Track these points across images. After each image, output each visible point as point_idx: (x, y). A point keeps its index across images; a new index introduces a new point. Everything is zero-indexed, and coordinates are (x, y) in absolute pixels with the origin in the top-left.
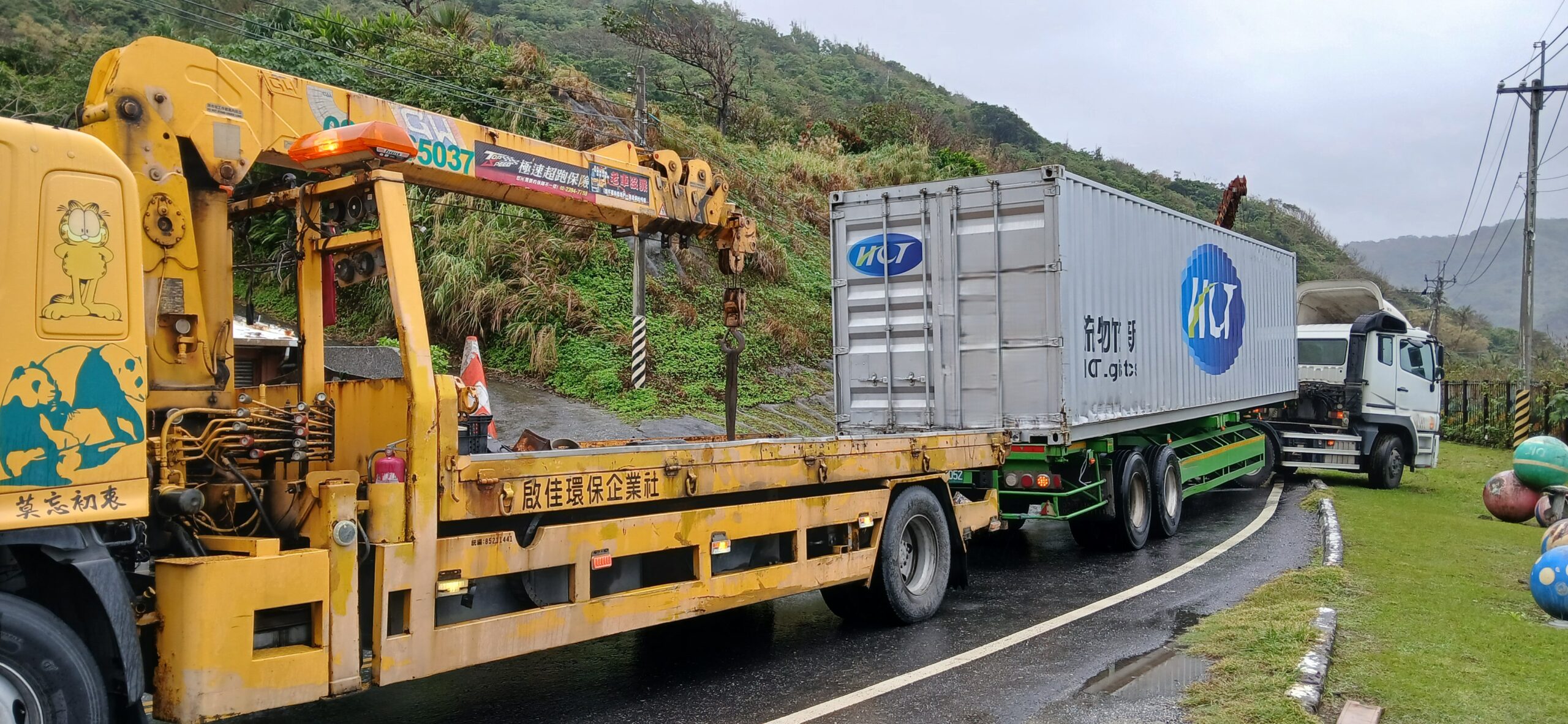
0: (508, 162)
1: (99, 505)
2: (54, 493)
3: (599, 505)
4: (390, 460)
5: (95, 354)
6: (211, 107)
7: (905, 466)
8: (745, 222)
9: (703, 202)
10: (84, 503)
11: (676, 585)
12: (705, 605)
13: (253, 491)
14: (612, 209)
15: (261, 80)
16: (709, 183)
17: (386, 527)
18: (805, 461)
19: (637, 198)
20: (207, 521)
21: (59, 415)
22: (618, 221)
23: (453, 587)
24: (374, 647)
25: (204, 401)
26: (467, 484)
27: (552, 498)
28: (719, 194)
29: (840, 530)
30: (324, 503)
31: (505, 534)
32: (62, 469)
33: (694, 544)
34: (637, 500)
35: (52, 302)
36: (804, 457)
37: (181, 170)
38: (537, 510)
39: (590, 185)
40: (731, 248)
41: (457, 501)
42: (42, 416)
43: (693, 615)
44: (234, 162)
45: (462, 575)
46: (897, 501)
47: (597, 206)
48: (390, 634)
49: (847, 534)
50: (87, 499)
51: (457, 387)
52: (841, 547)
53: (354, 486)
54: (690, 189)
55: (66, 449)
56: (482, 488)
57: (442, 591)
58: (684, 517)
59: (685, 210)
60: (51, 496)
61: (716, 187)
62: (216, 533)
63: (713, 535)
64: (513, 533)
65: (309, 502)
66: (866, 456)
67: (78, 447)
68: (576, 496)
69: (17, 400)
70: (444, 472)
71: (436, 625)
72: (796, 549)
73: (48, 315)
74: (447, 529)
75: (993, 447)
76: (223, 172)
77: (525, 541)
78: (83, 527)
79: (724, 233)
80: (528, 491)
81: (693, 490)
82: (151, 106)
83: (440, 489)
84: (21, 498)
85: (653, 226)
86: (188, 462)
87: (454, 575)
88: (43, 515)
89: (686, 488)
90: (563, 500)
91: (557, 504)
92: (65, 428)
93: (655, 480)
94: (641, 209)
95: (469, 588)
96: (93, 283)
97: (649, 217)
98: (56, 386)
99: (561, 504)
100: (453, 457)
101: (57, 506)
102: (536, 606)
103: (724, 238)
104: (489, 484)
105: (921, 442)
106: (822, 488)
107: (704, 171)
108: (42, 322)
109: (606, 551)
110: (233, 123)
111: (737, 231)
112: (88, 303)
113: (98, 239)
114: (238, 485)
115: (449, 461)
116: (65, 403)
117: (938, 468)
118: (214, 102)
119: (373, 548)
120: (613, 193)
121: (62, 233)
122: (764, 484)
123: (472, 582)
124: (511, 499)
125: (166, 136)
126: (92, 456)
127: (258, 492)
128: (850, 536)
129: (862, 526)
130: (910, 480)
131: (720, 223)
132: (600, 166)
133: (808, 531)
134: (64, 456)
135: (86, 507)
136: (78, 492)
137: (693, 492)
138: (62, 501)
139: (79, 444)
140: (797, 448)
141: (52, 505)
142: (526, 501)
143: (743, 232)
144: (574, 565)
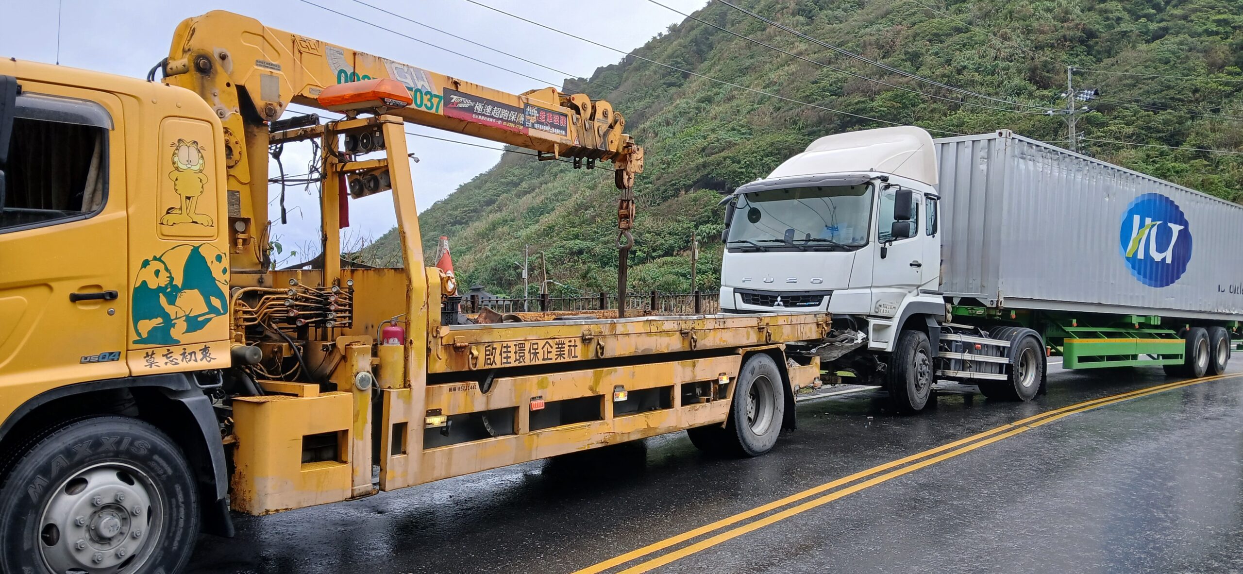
0: (467, 104)
1: (199, 358)
2: (168, 350)
3: (536, 363)
4: (394, 329)
5: (196, 250)
6: (260, 63)
7: (753, 338)
8: (636, 149)
9: (606, 134)
10: (189, 357)
11: (589, 423)
12: (609, 438)
13: (296, 349)
14: (540, 139)
15: (294, 42)
16: (610, 120)
17: (392, 378)
18: (681, 334)
19: (558, 131)
20: (261, 369)
21: (172, 292)
22: (543, 148)
23: (436, 421)
24: (382, 463)
25: (255, 282)
26: (447, 347)
27: (504, 358)
28: (618, 128)
29: (705, 385)
30: (349, 360)
31: (472, 383)
32: (175, 333)
33: (601, 394)
34: (562, 360)
35: (168, 213)
36: (681, 331)
37: (238, 110)
38: (494, 366)
39: (524, 122)
40: (625, 169)
41: (440, 359)
42: (161, 294)
43: (600, 445)
44: (275, 104)
45: (443, 412)
46: (746, 365)
47: (529, 137)
48: (393, 454)
49: (710, 389)
50: (191, 354)
51: (440, 276)
52: (706, 398)
53: (369, 347)
54: (596, 124)
55: (176, 318)
56: (456, 350)
57: (429, 424)
58: (595, 374)
59: (592, 140)
60: (166, 352)
61: (616, 122)
62: (268, 379)
63: (615, 388)
64: (477, 383)
65: (337, 358)
66: (725, 330)
67: (184, 318)
68: (520, 357)
69: (144, 283)
70: (431, 338)
71: (424, 448)
72: (673, 399)
73: (165, 223)
74: (433, 379)
75: (818, 325)
76: (267, 111)
77: (485, 389)
78: (189, 374)
79: (620, 157)
80: (488, 353)
81: (602, 354)
82: (218, 63)
83: (429, 350)
84: (147, 353)
85: (569, 152)
86: (246, 326)
87: (436, 413)
88: (162, 365)
89: (597, 352)
90: (512, 360)
91: (508, 363)
92: (176, 304)
93: (575, 346)
94: (561, 139)
95: (447, 422)
96: (195, 199)
97: (567, 145)
98: (170, 273)
99: (510, 363)
100: (437, 327)
101: (171, 359)
102: (491, 436)
103: (619, 161)
104: (461, 347)
105: (766, 321)
106: (691, 354)
107: (607, 110)
108: (161, 227)
109: (541, 397)
110: (274, 75)
111: (630, 156)
112: (192, 214)
113: (197, 167)
114: (285, 344)
115: (434, 330)
116: (176, 285)
117: (777, 340)
118: (261, 59)
119: (382, 392)
120: (542, 127)
121: (174, 163)
122: (652, 350)
123: (449, 418)
124: (477, 358)
125: (228, 85)
126: (194, 324)
127: (299, 350)
128: (712, 389)
129: (721, 383)
130: (756, 349)
131: (617, 150)
132: (533, 106)
133: (683, 386)
134: (175, 323)
135: (190, 361)
136: (185, 349)
137: (602, 355)
138: (174, 356)
139: (185, 315)
140: (676, 324)
141: (168, 358)
142: (486, 360)
143: (634, 156)
144: (518, 407)
